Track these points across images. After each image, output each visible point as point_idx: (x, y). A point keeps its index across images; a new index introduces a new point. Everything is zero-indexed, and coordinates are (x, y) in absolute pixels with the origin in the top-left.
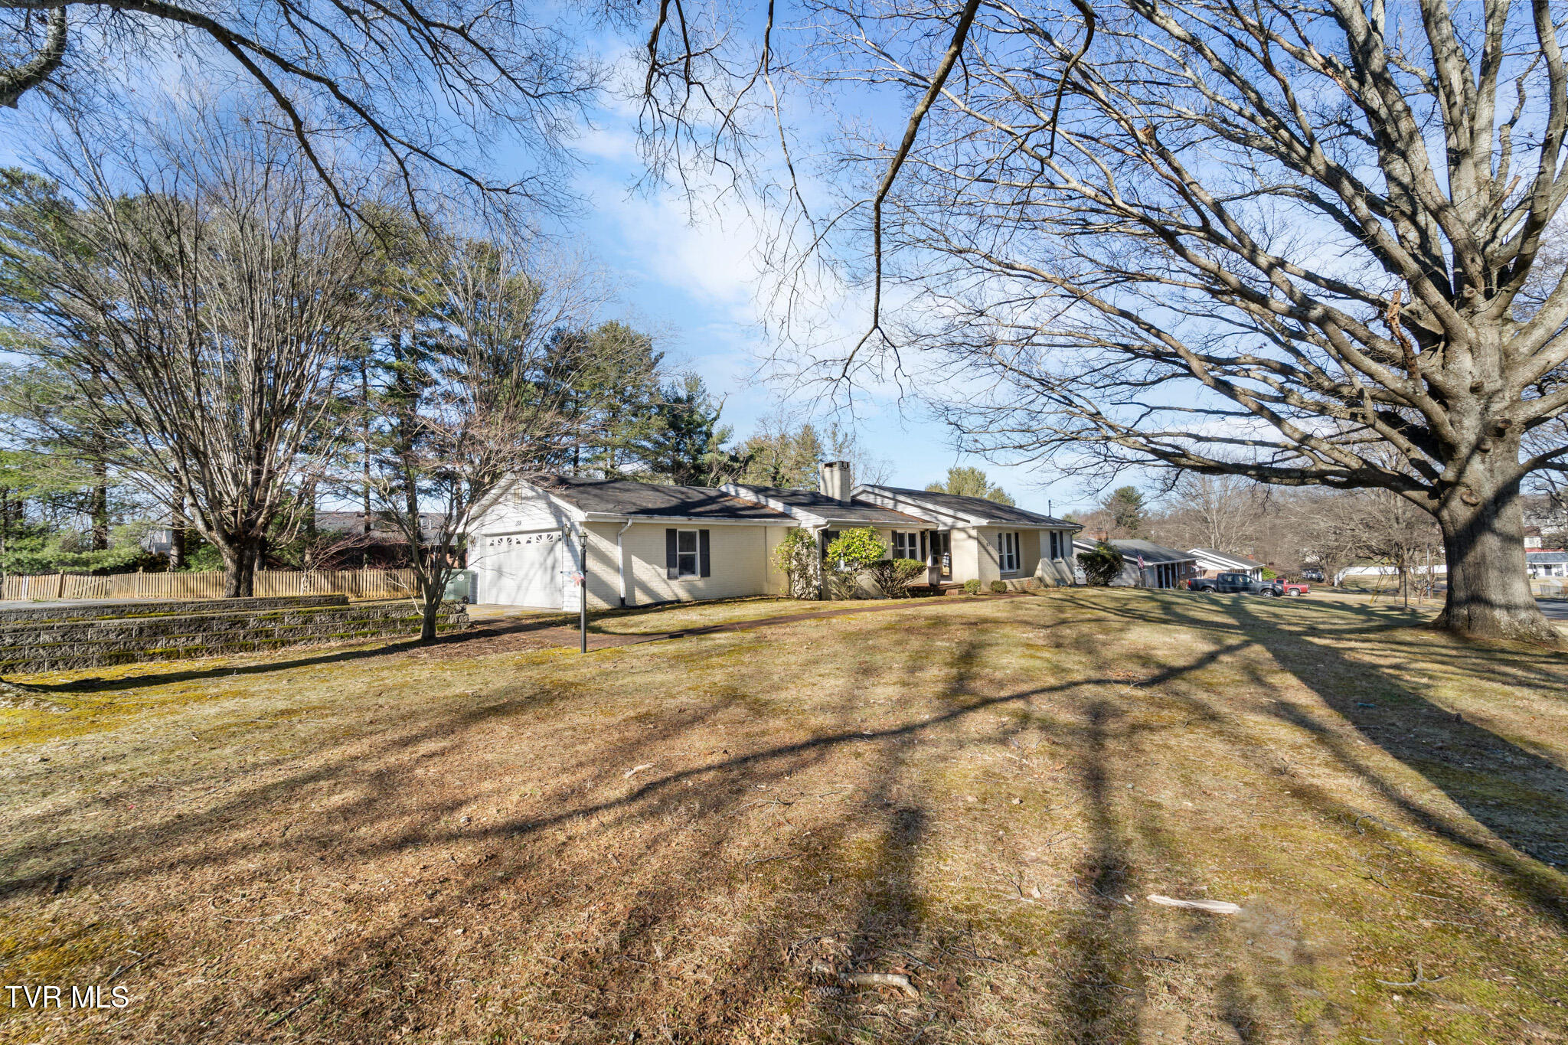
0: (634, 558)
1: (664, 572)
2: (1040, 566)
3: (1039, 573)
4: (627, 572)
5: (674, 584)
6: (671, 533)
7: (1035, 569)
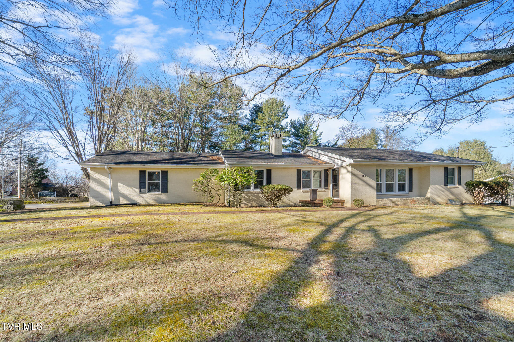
0: (119, 184)
1: (138, 191)
2: (429, 191)
3: (429, 195)
4: (114, 189)
5: (145, 196)
6: (142, 173)
7: (426, 192)
